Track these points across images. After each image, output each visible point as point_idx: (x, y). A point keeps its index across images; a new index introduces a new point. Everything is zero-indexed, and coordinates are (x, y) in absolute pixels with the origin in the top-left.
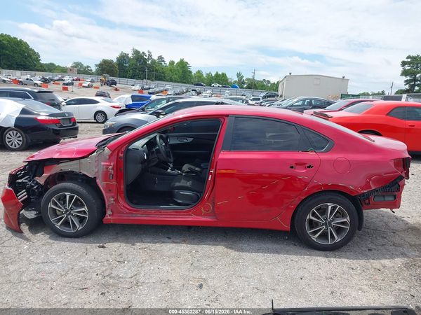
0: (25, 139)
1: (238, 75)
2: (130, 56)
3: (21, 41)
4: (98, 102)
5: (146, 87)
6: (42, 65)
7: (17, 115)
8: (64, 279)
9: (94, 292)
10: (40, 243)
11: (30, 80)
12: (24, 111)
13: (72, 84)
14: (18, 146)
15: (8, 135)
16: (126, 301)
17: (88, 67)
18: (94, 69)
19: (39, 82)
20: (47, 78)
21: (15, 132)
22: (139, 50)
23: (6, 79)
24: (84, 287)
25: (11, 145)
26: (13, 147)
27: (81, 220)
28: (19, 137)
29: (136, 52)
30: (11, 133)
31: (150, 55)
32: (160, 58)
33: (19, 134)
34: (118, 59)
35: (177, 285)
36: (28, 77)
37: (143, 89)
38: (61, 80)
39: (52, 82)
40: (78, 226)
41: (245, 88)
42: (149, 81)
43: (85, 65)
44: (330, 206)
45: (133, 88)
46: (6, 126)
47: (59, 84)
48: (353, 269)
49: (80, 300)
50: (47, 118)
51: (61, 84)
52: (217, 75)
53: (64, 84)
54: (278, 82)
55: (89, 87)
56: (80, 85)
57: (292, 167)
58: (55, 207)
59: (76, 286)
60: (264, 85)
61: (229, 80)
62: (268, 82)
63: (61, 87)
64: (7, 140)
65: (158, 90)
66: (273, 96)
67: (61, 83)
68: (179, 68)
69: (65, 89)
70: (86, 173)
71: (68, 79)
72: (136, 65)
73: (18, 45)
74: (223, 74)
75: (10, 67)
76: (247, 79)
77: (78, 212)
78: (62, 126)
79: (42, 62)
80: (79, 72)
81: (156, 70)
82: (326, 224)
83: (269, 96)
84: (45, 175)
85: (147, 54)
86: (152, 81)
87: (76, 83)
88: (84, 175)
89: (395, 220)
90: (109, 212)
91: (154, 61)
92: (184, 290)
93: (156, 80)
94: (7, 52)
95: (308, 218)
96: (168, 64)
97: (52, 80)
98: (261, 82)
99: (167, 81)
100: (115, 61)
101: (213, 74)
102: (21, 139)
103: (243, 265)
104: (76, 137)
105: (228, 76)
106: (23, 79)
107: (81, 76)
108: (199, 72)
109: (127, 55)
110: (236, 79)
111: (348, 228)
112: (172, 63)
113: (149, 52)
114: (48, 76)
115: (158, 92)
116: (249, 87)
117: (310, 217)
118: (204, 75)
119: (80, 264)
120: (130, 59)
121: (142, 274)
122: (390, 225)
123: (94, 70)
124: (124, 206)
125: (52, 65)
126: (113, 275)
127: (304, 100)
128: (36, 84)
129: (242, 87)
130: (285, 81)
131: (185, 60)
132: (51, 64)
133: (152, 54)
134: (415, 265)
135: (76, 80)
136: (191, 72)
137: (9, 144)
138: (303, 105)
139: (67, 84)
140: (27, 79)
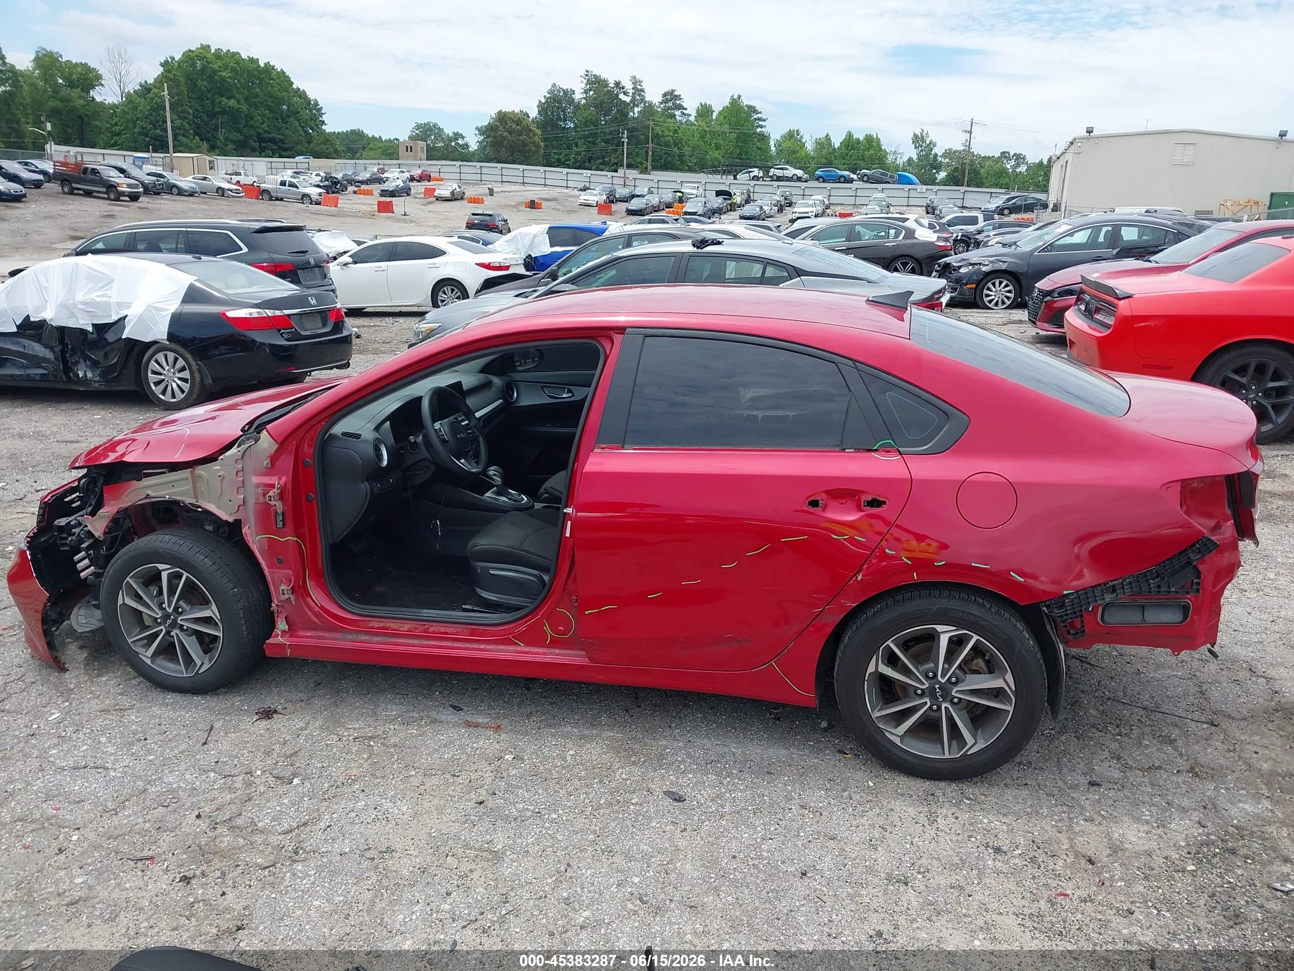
0: (197, 376)
1: (918, 140)
2: (578, 96)
3: (269, 68)
4: (442, 253)
5: (621, 192)
6: (328, 139)
7: (174, 306)
8: (107, 823)
9: (167, 870)
10: (95, 705)
11: (292, 185)
12: (192, 295)
13: (405, 191)
14: (180, 396)
15: (153, 365)
16: (239, 907)
17: (457, 136)
18: (473, 141)
19: (314, 192)
20: (339, 176)
21: (171, 356)
22: (604, 76)
23: (226, 185)
24: (146, 853)
25: (164, 392)
26: (167, 398)
27: (207, 643)
28: (183, 369)
29: (596, 83)
30: (160, 357)
31: (639, 91)
32: (671, 97)
33: (181, 363)
34: (543, 108)
35: (404, 867)
36: (287, 175)
37: (612, 199)
38: (376, 180)
39: (351, 189)
40: (199, 663)
41: (945, 183)
42: (633, 174)
43: (449, 131)
44: (945, 634)
45: (584, 197)
46: (147, 339)
47: (369, 193)
48: (998, 850)
49: (116, 894)
50: (255, 313)
51: (376, 193)
52: (850, 143)
53: (384, 193)
54: (1050, 160)
55: (454, 198)
56: (429, 192)
57: (814, 504)
58: (134, 604)
59: (125, 848)
60: (1003, 172)
61: (890, 158)
62: (1020, 159)
63: (371, 202)
64: (152, 378)
65: (654, 200)
66: (1029, 208)
67: (376, 188)
68: (726, 128)
69: (385, 208)
70: (212, 508)
71: (395, 177)
72: (596, 123)
73: (261, 80)
74: (869, 139)
75: (243, 148)
76: (949, 153)
77: (197, 620)
78: (297, 336)
79: (328, 128)
80: (432, 154)
81: (656, 136)
82: (931, 693)
83: (1015, 209)
84: (108, 511)
85: (628, 85)
86: (645, 171)
87: (418, 188)
88: (206, 512)
89: (1243, 675)
90: (282, 625)
91: (649, 109)
92: (420, 886)
93: (654, 168)
94: (232, 103)
95: (871, 669)
96: (694, 114)
97: (351, 182)
98: (997, 160)
99: (691, 170)
100: (533, 113)
101: (837, 142)
102: (186, 374)
103: (638, 813)
104: (348, 365)
105: (887, 145)
106: (271, 183)
107: (434, 167)
108: (792, 136)
109: (568, 95)
110: (912, 153)
111: (1011, 709)
112: (705, 111)
113: (635, 81)
114: (340, 168)
115: (656, 209)
116: (954, 180)
117: (877, 666)
118: (810, 146)
119: (170, 778)
120: (577, 107)
121: (322, 825)
122: (1215, 694)
123: (474, 146)
124: (322, 608)
125: (357, 135)
126: (239, 822)
127: (1096, 228)
128: (305, 196)
129: (932, 182)
130: (1068, 156)
131: (746, 101)
132: (353, 132)
133: (645, 85)
134: (1233, 851)
135: (421, 179)
136: (764, 138)
137: (157, 390)
138: (1092, 243)
139: (392, 194)
140: (283, 183)
